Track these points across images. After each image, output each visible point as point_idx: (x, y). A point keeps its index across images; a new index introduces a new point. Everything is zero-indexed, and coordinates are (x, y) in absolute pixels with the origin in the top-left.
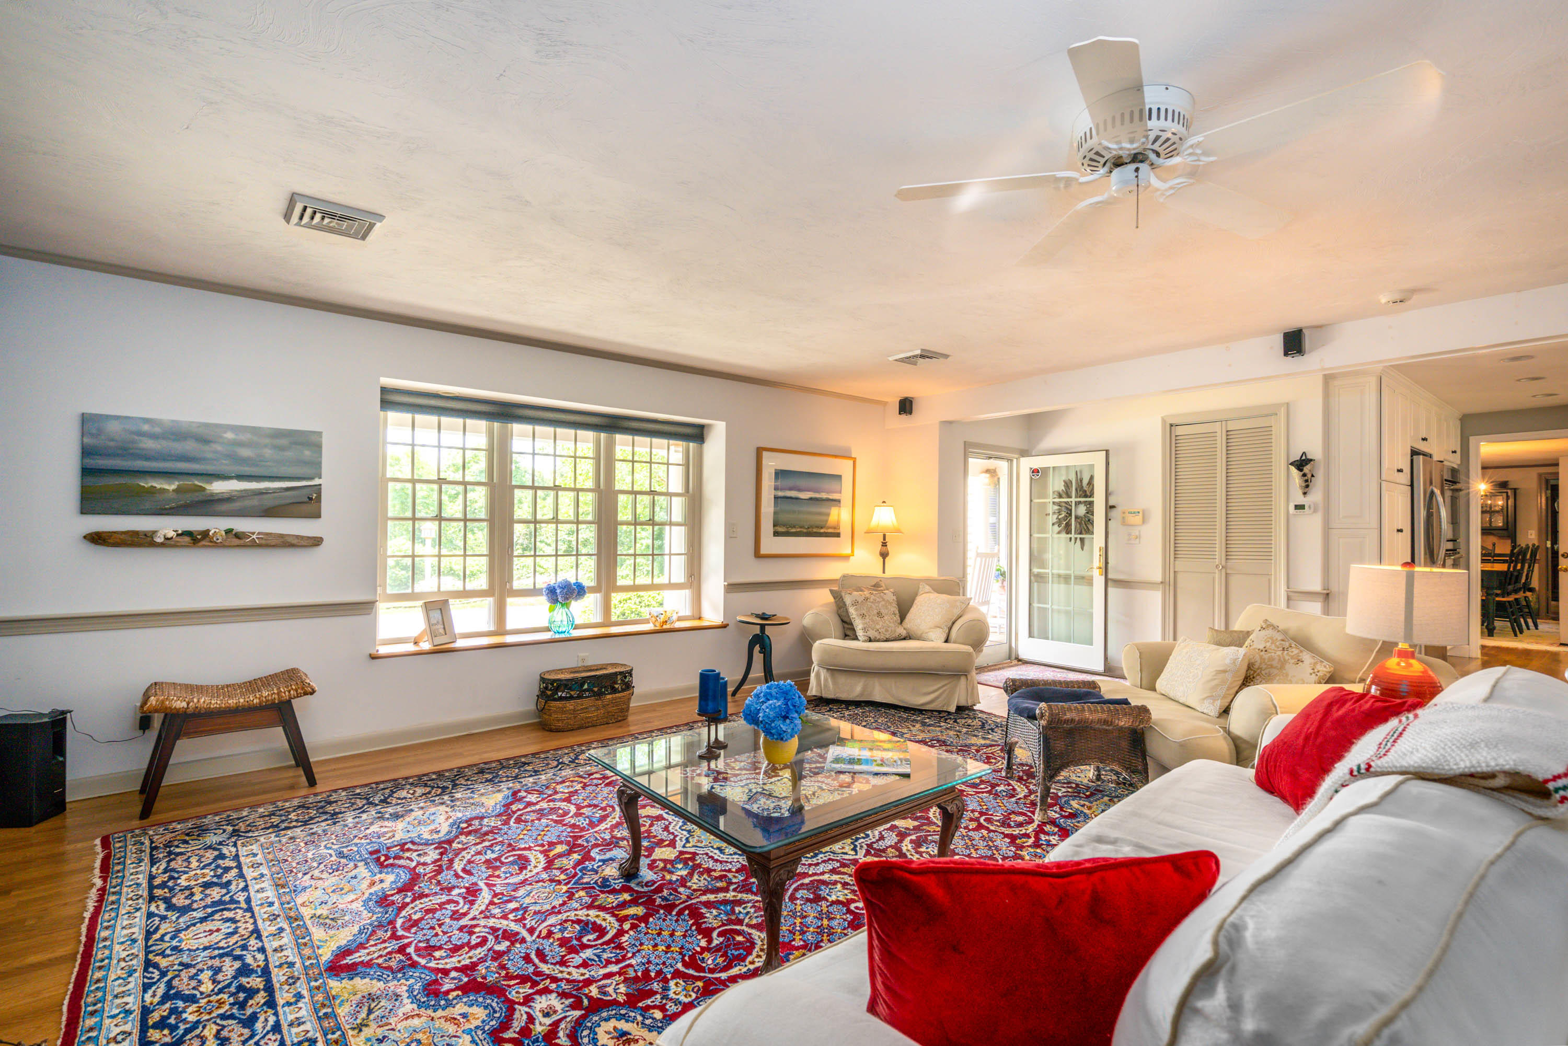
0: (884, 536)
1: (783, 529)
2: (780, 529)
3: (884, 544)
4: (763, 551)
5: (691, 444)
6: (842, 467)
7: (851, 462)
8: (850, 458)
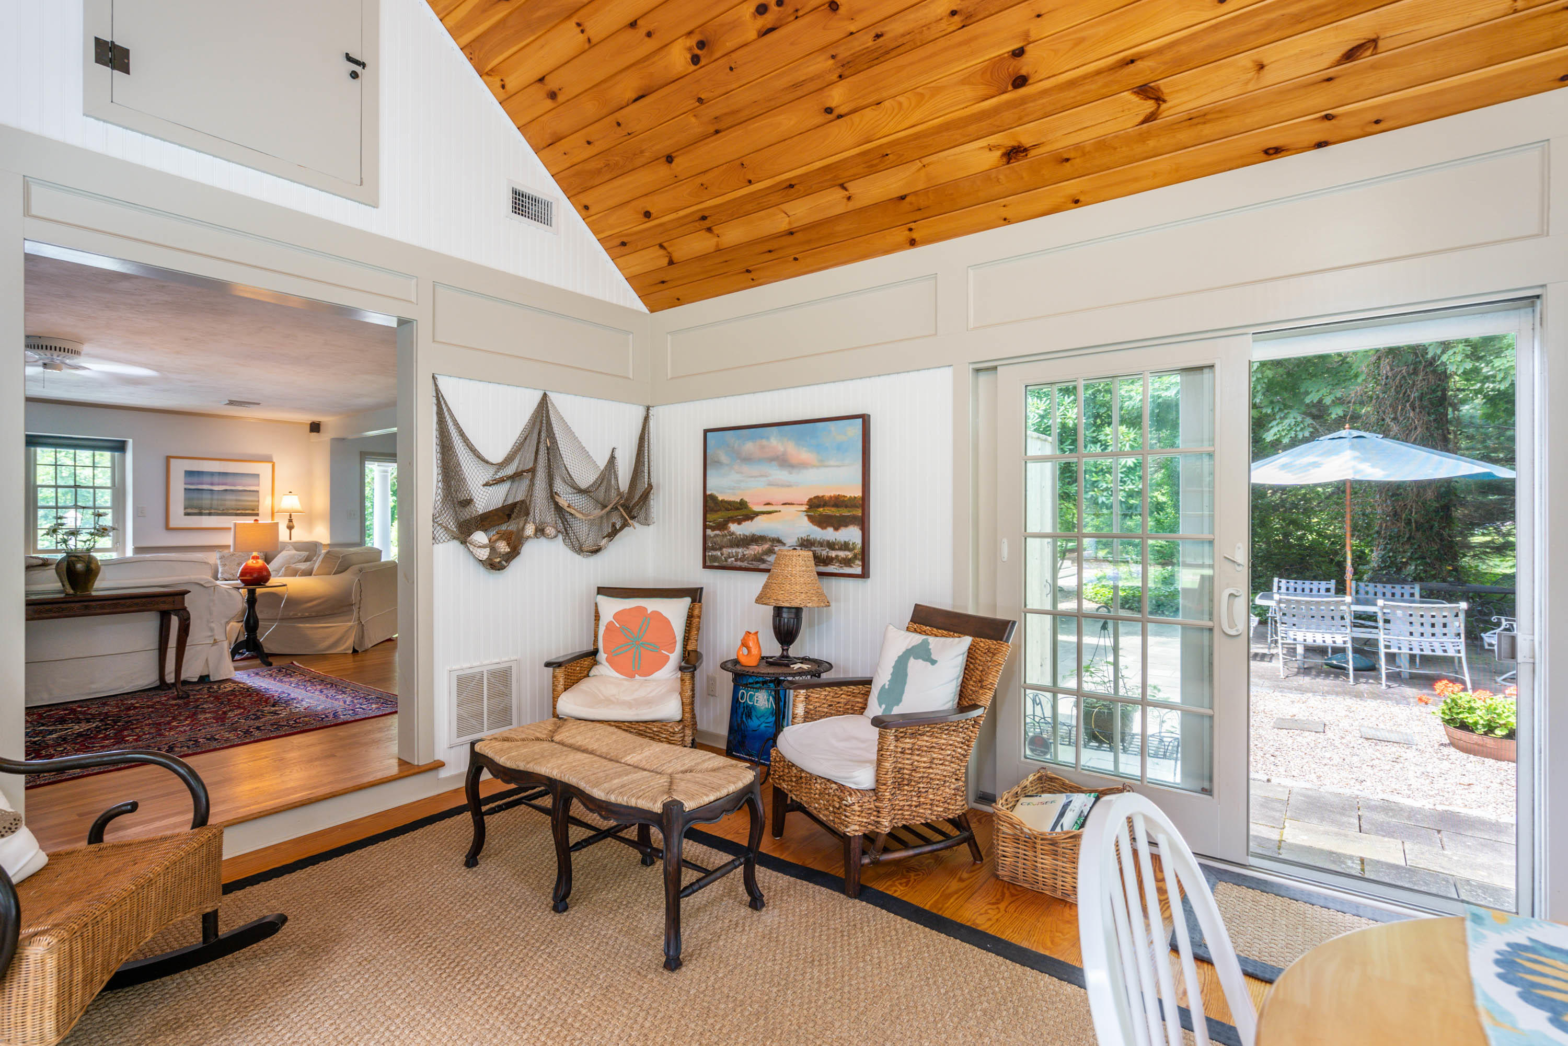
0: (290, 516)
1: (194, 510)
2: (189, 511)
3: (291, 521)
4: (172, 525)
5: (116, 454)
6: (263, 469)
7: (270, 465)
8: (271, 461)
